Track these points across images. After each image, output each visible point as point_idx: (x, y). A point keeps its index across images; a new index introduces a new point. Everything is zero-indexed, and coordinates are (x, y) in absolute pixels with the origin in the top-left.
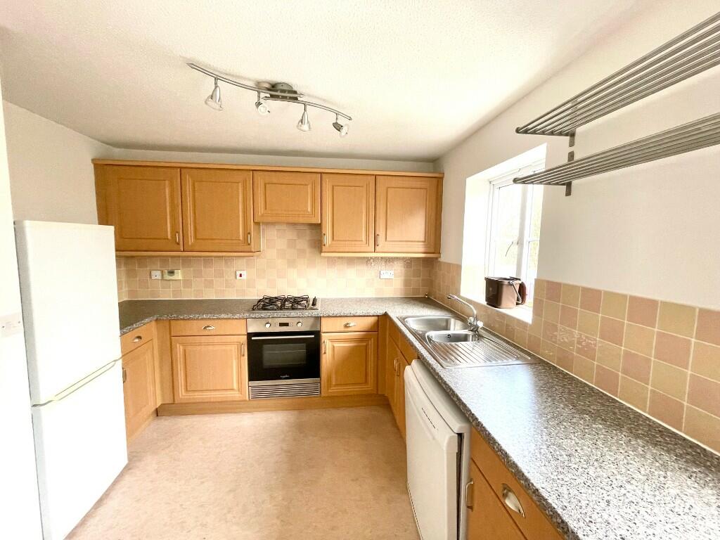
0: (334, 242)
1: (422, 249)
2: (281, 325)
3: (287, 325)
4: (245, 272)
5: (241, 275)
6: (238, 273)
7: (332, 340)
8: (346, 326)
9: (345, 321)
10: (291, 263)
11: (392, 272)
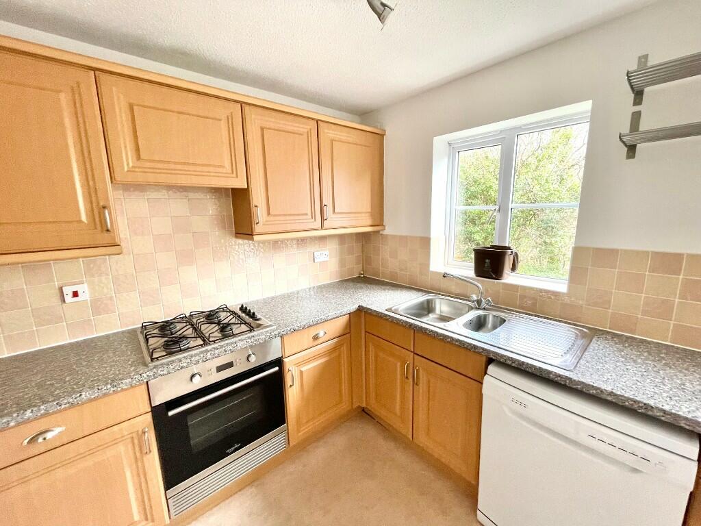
0: (271, 218)
1: (369, 222)
2: (220, 369)
3: (230, 365)
4: (85, 285)
5: (75, 294)
6: (68, 291)
7: (298, 364)
8: (316, 338)
9: (313, 332)
10: (186, 257)
11: (327, 252)
